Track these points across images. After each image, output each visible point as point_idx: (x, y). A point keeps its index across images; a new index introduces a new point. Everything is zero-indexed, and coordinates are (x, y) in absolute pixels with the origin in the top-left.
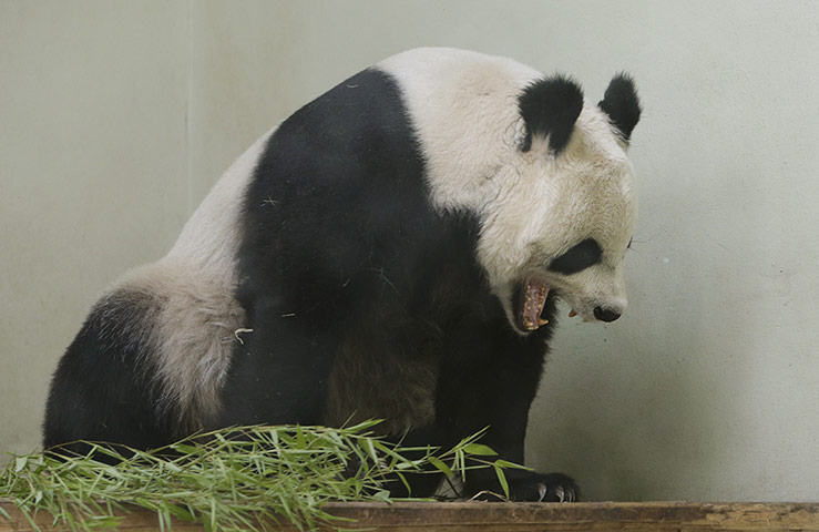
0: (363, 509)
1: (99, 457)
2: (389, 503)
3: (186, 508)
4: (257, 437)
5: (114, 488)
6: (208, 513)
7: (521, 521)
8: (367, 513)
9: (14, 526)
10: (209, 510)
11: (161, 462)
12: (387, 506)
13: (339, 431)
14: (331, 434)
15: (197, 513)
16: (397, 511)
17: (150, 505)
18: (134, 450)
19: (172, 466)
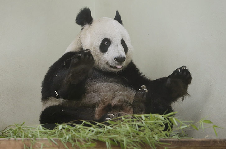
0: (170, 141)
1: (85, 125)
2: (179, 139)
3: (113, 140)
4: (136, 118)
5: (91, 134)
6: (123, 142)
7: (221, 145)
8: (172, 142)
9: (59, 147)
10: (123, 141)
11: (106, 126)
12: (178, 140)
13: (163, 115)
14: (160, 116)
15: (118, 142)
16: (182, 142)
17: (103, 140)
18: (96, 122)
19: (109, 127)
